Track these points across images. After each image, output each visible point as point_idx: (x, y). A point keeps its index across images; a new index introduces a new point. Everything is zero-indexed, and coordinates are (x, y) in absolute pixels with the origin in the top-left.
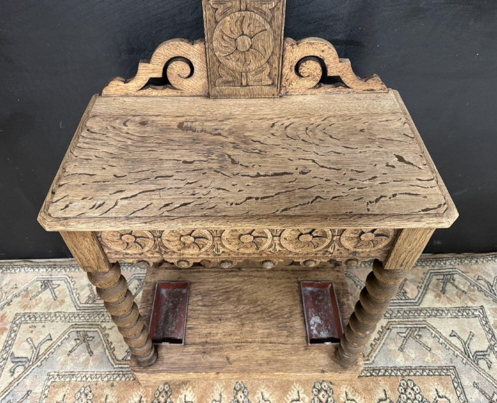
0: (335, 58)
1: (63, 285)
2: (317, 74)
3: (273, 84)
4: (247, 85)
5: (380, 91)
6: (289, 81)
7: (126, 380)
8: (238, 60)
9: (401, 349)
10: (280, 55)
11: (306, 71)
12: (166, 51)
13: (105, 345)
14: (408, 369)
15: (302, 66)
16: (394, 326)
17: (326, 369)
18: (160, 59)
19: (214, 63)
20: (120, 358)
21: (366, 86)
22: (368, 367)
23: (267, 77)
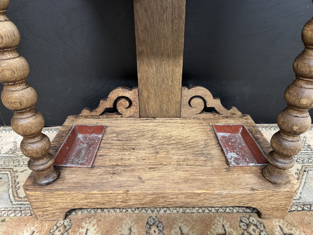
7: (21, 215)
16: (310, 169)
17: (256, 187)
20: (22, 196)
22: (297, 203)
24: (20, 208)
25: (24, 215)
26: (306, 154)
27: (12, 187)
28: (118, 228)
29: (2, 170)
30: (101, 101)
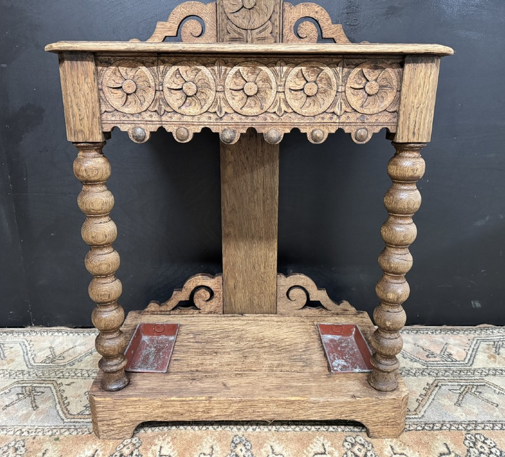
0: (328, 20)
2: (314, 35)
7: (77, 434)
8: (244, 18)
9: (458, 404)
10: (280, 13)
11: (304, 32)
12: (182, 9)
13: (57, 400)
15: (300, 27)
16: (444, 383)
17: (358, 394)
18: (176, 17)
19: (223, 20)
20: (75, 413)
22: (418, 422)
23: (270, 35)
24: (75, 426)
25: (80, 433)
26: (445, 365)
27: (59, 403)
28: (198, 446)
29: (43, 382)
30: (175, 292)
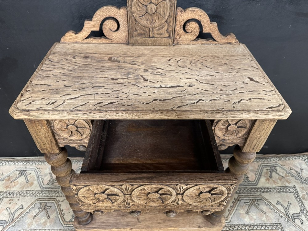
0: (207, 21)
1: (33, 173)
2: (197, 31)
3: (169, 36)
4: (153, 37)
5: (235, 44)
6: (179, 35)
8: (147, 20)
9: (247, 213)
10: (174, 17)
11: (190, 28)
12: (102, 12)
13: (58, 212)
14: (252, 226)
15: (187, 25)
16: (242, 198)
17: (201, 225)
18: (98, 18)
19: (132, 22)
20: (68, 221)
21: (226, 40)
22: (227, 225)
23: (165, 32)
24: (69, 229)
27: (60, 214)
